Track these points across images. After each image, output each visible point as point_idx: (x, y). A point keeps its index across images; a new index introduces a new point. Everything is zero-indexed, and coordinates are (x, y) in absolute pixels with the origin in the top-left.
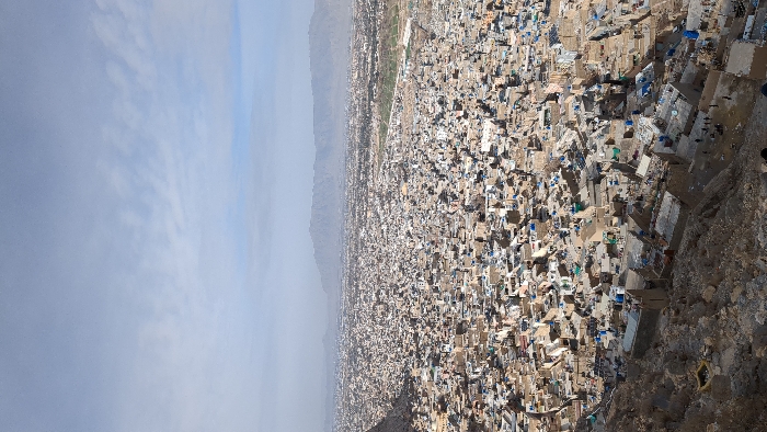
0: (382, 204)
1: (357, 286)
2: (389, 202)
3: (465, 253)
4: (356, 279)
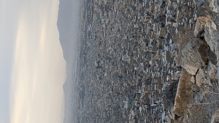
0: (103, 13)
1: (85, 58)
2: (107, 12)
3: (152, 43)
4: (85, 54)
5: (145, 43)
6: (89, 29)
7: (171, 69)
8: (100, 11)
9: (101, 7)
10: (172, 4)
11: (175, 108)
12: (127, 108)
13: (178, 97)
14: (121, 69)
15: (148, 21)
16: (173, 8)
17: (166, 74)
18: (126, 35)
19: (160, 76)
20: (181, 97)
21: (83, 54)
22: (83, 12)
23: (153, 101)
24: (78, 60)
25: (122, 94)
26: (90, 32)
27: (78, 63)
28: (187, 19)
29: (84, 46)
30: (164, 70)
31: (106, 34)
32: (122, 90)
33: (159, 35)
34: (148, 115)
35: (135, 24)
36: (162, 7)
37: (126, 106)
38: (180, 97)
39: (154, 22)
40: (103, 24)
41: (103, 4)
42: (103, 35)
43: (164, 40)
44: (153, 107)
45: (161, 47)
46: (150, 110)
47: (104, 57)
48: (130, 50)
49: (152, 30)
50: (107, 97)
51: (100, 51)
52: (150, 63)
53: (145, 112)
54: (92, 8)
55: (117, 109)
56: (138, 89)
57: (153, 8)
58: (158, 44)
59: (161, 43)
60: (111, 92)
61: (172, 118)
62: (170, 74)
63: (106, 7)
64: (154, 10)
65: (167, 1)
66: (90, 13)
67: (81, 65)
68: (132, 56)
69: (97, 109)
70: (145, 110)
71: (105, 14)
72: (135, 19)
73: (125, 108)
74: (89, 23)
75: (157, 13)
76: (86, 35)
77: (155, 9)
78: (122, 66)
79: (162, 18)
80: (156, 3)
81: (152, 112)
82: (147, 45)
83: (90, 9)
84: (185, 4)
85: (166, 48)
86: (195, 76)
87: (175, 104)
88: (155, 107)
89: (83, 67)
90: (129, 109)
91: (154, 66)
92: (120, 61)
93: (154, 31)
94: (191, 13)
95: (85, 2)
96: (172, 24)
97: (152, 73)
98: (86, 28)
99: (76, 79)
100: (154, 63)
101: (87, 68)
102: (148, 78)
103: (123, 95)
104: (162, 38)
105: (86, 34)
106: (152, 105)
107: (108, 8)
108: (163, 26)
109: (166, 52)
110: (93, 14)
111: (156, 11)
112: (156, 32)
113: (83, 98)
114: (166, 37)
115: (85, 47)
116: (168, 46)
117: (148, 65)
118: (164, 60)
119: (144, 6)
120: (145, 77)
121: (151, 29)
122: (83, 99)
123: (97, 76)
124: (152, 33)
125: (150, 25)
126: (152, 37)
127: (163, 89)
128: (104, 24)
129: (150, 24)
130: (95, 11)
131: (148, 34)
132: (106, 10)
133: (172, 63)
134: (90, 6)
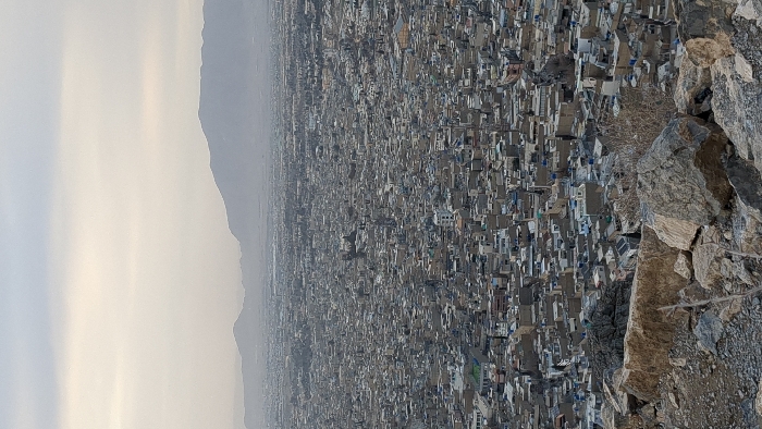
5: (507, 160)
6: (311, 126)
7: (606, 243)
8: (344, 58)
9: (349, 46)
10: (592, 16)
11: (626, 372)
12: (461, 392)
13: (635, 334)
14: (432, 257)
15: (513, 83)
16: (598, 30)
17: (591, 263)
18: (441, 137)
19: (569, 270)
20: (645, 333)
21: (297, 211)
22: (288, 67)
23: (550, 359)
24: (280, 234)
25: (440, 344)
26: (314, 134)
27: (280, 246)
28: (648, 65)
29: (299, 183)
30: (582, 249)
31: (370, 137)
32: (438, 329)
33: (556, 129)
34: (536, 408)
35: (471, 95)
36: (559, 31)
37: (459, 385)
38: (640, 331)
39: (536, 83)
40: (358, 102)
41: (354, 33)
42: (362, 143)
43: (576, 145)
44: (552, 380)
45: (566, 171)
46: (542, 393)
47: (368, 216)
48: (457, 187)
49: (532, 113)
50: (389, 357)
51: (353, 199)
52: (532, 226)
53: (526, 399)
54: (318, 52)
55: (426, 397)
56: (497, 320)
57: (529, 35)
58: (556, 160)
59: (564, 156)
60: (401, 339)
61: (618, 409)
62: (604, 260)
63: (366, 43)
64: (532, 41)
65: (576, 7)
66: (312, 67)
67: (291, 252)
68: (468, 206)
69: (358, 399)
70: (526, 394)
71: (364, 70)
72: (467, 77)
73: (456, 392)
74: (309, 103)
75: (544, 53)
76: (303, 146)
77: (537, 36)
78: (433, 245)
79: (562, 67)
80: (537, 17)
81: (551, 400)
82: (516, 165)
83: (310, 55)
84: (639, 12)
85: (584, 173)
86: (688, 254)
87: (627, 358)
88: (560, 379)
89: (299, 256)
90: (469, 393)
91: (546, 237)
92: (427, 228)
93: (537, 114)
94: (661, 43)
95: (290, 33)
96: (599, 86)
97: (539, 264)
98: (302, 123)
99: (279, 302)
100: (545, 226)
101: (313, 261)
102: (527, 282)
103: (445, 348)
104: (568, 137)
105: (304, 142)
106: (549, 376)
107: (373, 48)
108: (568, 95)
109: (583, 185)
110: (320, 73)
111: (540, 46)
112: (545, 119)
113: (306, 365)
114: (581, 133)
115: (303, 188)
116: (589, 166)
117: (524, 236)
118: (580, 213)
119: (498, 32)
120: (518, 277)
121: (526, 108)
122: (306, 370)
123: (350, 285)
124: (532, 123)
125: (523, 96)
126: (532, 137)
127: (582, 317)
128: (362, 102)
129: (523, 92)
130: (329, 60)
131: (517, 126)
132: (365, 52)
133: (609, 222)
134: (308, 45)
